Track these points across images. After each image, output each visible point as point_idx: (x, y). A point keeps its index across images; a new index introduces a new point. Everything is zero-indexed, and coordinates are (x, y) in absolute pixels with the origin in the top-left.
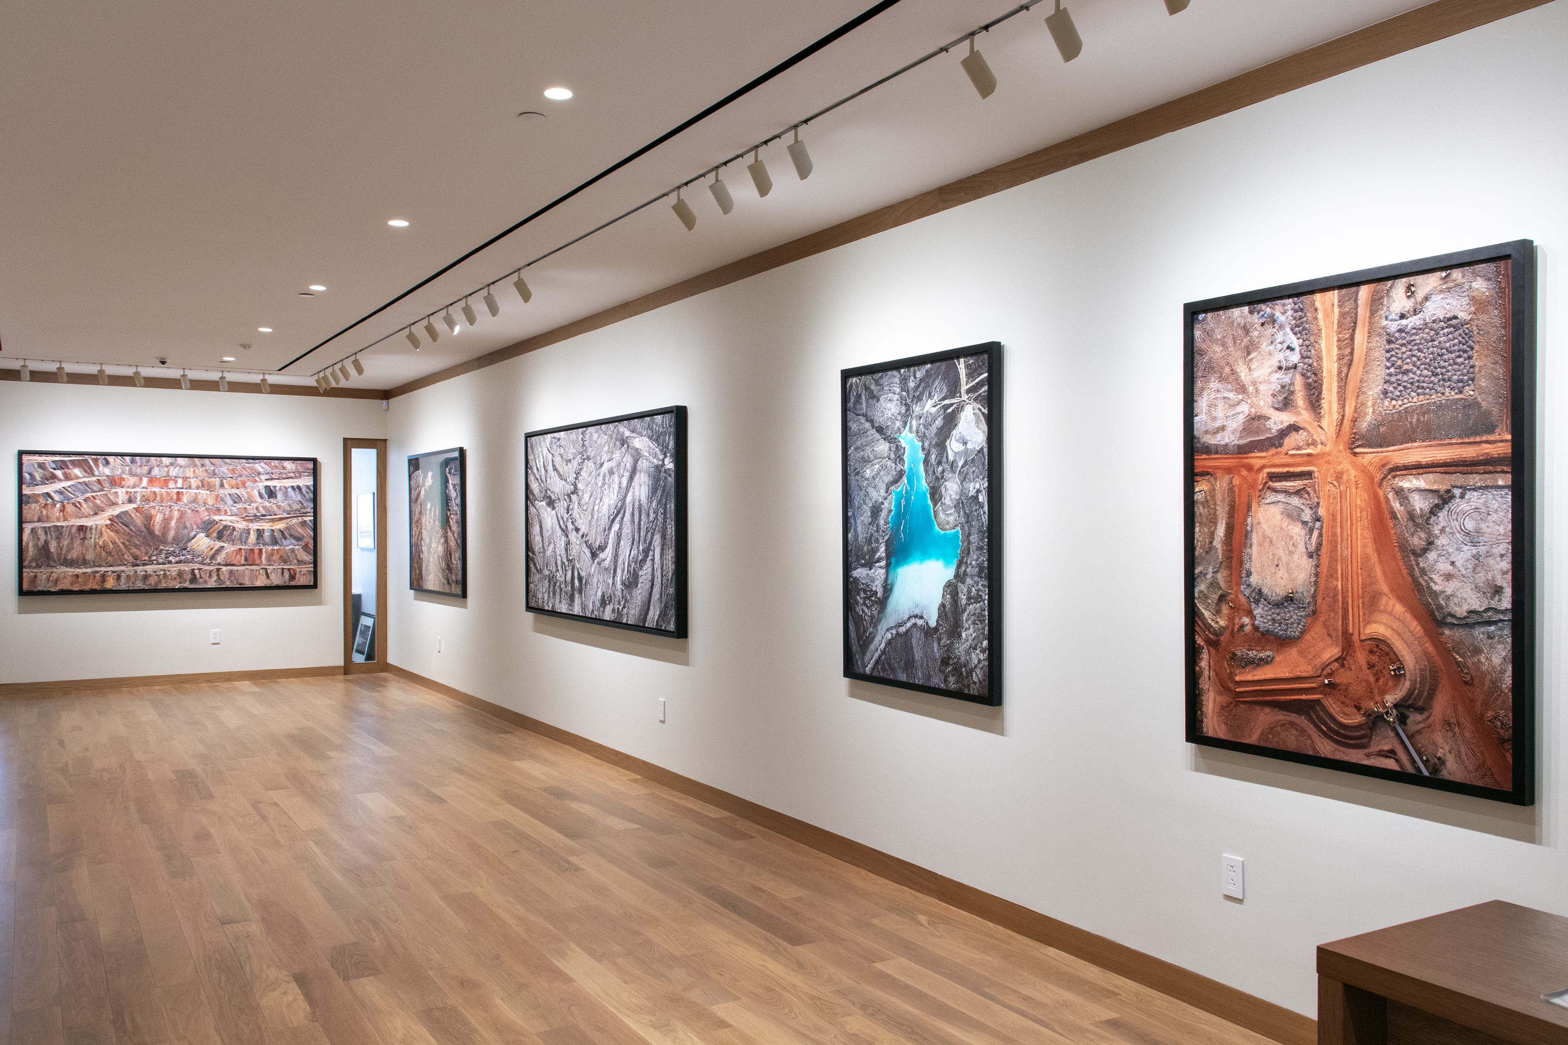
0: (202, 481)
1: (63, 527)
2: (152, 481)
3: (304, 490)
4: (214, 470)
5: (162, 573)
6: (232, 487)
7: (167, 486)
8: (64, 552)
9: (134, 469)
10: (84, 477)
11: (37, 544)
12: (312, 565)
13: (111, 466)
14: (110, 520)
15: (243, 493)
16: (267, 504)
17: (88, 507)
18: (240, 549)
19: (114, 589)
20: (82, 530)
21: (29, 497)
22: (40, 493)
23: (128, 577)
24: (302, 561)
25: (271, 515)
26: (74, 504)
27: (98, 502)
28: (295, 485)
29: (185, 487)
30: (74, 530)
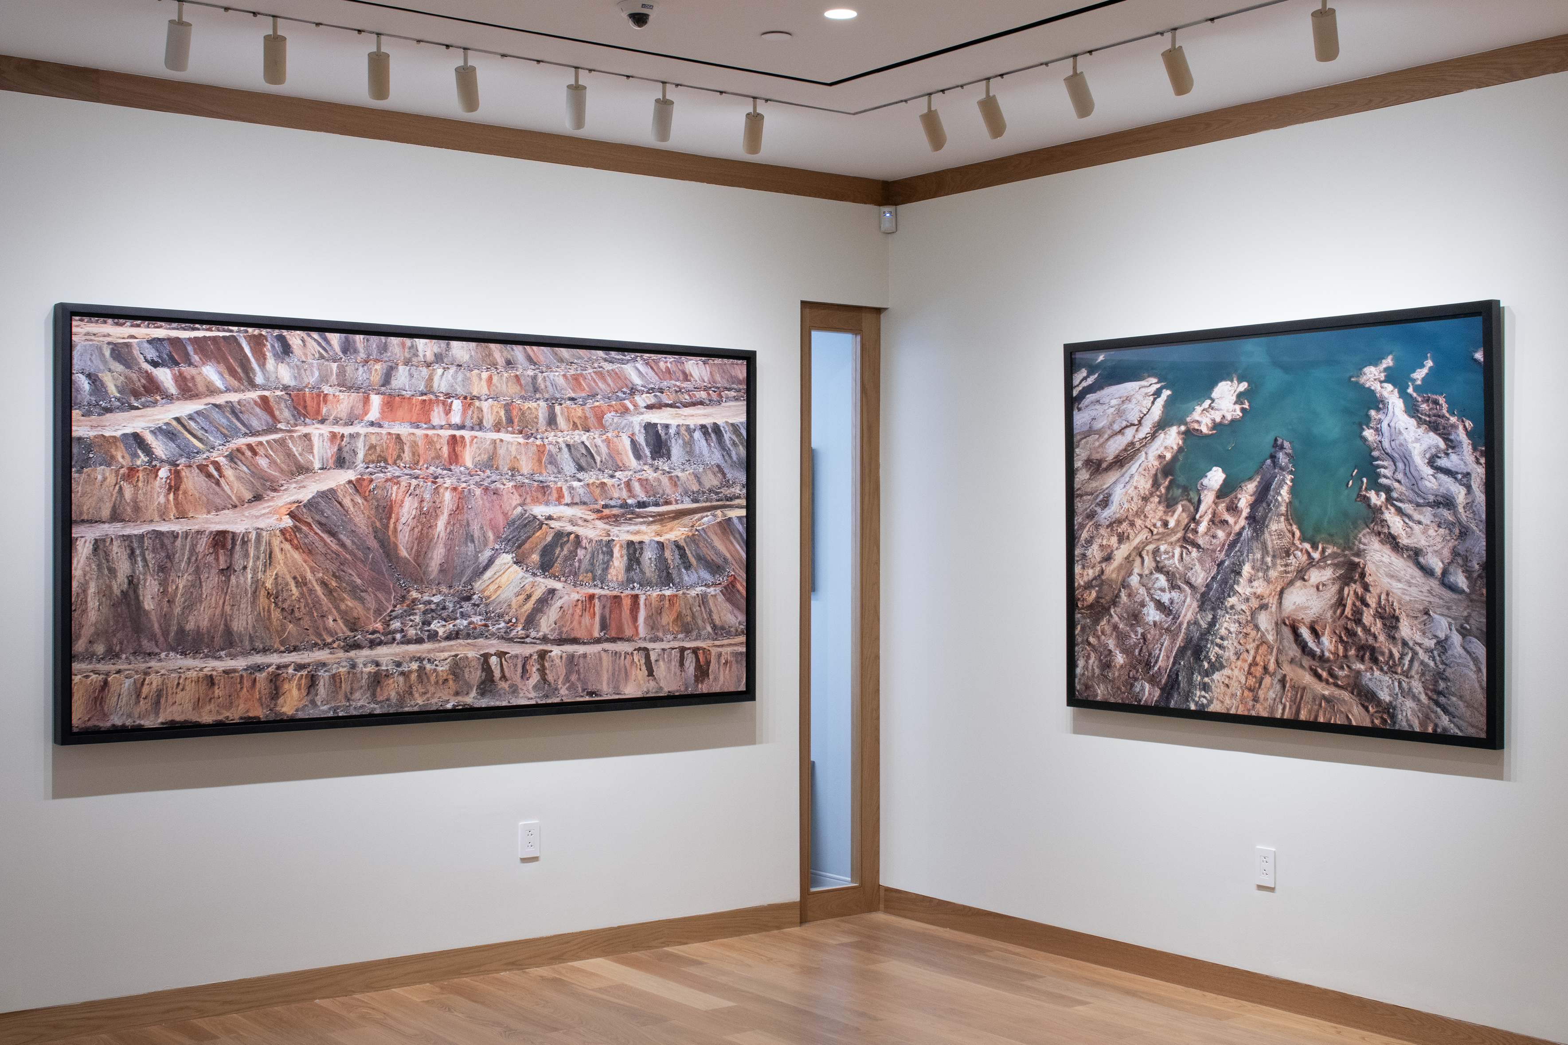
0: (508, 408)
1: (174, 535)
2: (391, 403)
3: (727, 436)
4: (535, 378)
5: (415, 666)
6: (575, 427)
7: (428, 421)
8: (177, 610)
9: (349, 369)
10: (228, 390)
11: (110, 587)
12: (743, 639)
13: (294, 360)
14: (292, 515)
15: (598, 441)
16: (650, 474)
17: (239, 478)
18: (592, 597)
19: (301, 715)
20: (224, 547)
21: (88, 445)
22: (118, 434)
23: (335, 679)
24: (723, 628)
25: (657, 504)
26: (202, 468)
27: (263, 462)
28: (708, 421)
29: (468, 423)
30: (203, 545)
